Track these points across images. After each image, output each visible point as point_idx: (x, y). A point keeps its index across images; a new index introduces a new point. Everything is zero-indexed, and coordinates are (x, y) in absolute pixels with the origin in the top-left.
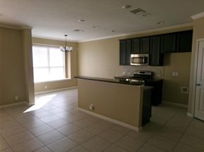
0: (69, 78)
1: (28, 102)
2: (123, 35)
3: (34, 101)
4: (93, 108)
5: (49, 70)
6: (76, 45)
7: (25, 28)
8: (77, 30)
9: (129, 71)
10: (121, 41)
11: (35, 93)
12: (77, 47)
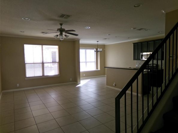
0: (99, 69)
1: (77, 82)
2: (136, 40)
3: (80, 82)
4: (115, 85)
5: (86, 64)
6: (104, 46)
7: (76, 40)
8: (105, 39)
9: (140, 64)
10: (134, 44)
11: (81, 78)
12: (105, 48)
